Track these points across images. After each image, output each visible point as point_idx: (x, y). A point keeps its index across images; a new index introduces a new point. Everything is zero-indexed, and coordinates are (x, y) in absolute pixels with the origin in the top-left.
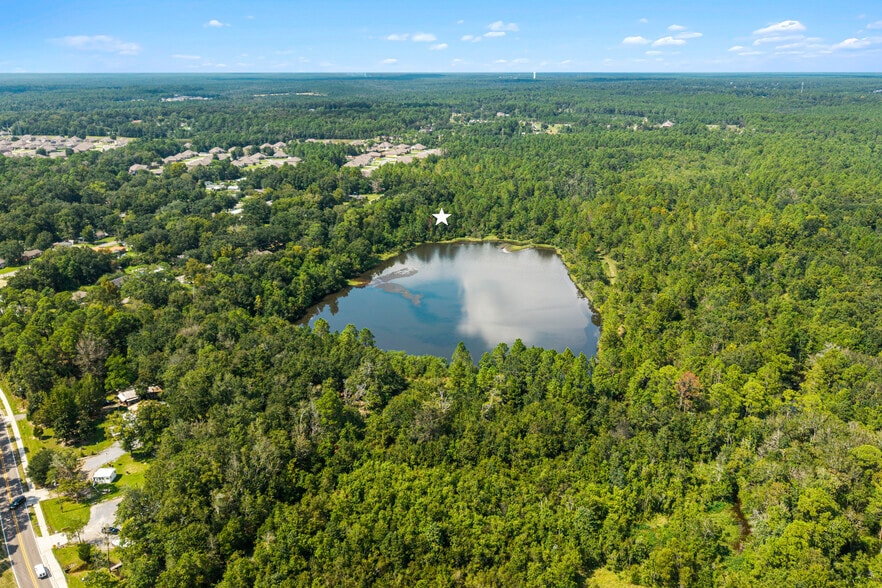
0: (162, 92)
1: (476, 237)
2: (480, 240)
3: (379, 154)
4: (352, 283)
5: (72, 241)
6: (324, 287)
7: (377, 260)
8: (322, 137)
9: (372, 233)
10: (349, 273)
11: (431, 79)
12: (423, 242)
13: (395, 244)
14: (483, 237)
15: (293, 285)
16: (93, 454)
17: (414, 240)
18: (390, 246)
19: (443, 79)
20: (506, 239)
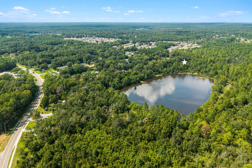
0: (138, 27)
1: (190, 73)
2: (191, 74)
3: (181, 46)
4: (142, 82)
5: (85, 63)
6: (132, 82)
7: (154, 77)
8: (169, 41)
9: (155, 68)
10: (142, 79)
11: (219, 24)
12: (173, 73)
13: (162, 72)
14: (193, 73)
15: (122, 80)
16: (48, 113)
17: (170, 72)
18: (160, 73)
19: (223, 24)
20: (200, 75)
